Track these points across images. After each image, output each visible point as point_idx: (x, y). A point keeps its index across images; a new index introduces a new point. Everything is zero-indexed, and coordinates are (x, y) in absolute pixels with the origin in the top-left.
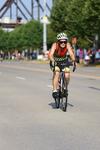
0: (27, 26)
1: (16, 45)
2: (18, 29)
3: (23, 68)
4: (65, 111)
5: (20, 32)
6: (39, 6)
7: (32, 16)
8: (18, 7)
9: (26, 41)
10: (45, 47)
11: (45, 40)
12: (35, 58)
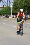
0: (6, 8)
1: (2, 14)
2: (3, 9)
3: (5, 20)
4: (22, 35)
5: (4, 10)
6: (10, 2)
7: (7, 5)
8: (3, 2)
9: (6, 12)
10: (11, 14)
11: (11, 12)
12: (8, 17)
